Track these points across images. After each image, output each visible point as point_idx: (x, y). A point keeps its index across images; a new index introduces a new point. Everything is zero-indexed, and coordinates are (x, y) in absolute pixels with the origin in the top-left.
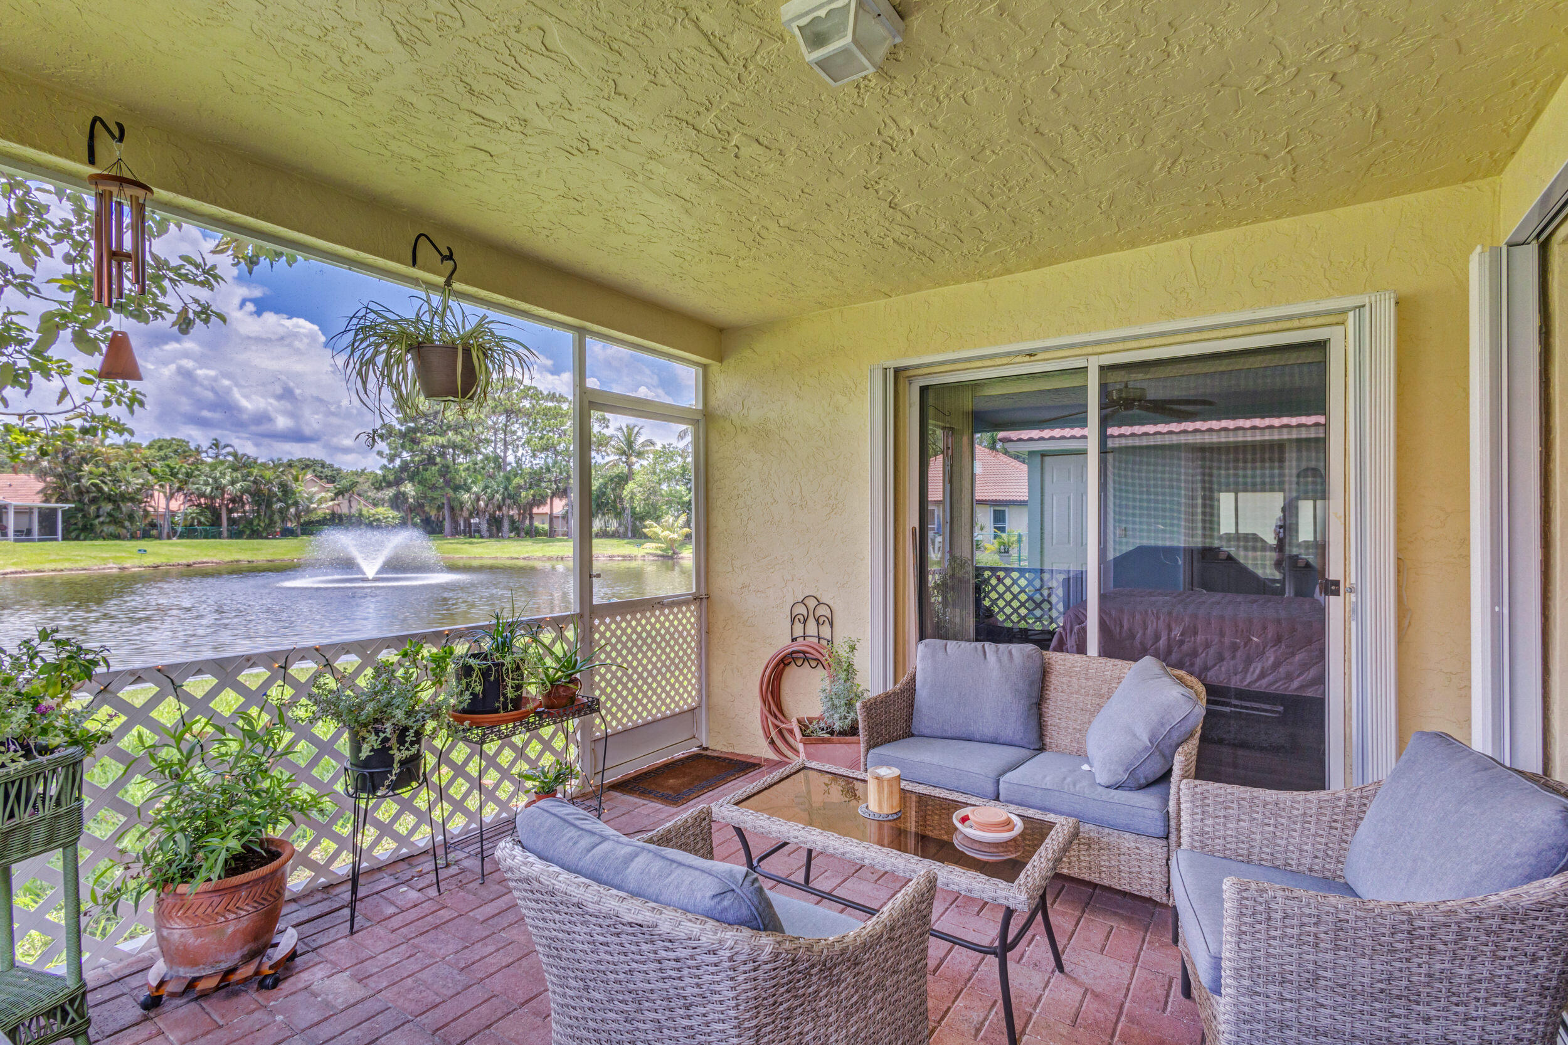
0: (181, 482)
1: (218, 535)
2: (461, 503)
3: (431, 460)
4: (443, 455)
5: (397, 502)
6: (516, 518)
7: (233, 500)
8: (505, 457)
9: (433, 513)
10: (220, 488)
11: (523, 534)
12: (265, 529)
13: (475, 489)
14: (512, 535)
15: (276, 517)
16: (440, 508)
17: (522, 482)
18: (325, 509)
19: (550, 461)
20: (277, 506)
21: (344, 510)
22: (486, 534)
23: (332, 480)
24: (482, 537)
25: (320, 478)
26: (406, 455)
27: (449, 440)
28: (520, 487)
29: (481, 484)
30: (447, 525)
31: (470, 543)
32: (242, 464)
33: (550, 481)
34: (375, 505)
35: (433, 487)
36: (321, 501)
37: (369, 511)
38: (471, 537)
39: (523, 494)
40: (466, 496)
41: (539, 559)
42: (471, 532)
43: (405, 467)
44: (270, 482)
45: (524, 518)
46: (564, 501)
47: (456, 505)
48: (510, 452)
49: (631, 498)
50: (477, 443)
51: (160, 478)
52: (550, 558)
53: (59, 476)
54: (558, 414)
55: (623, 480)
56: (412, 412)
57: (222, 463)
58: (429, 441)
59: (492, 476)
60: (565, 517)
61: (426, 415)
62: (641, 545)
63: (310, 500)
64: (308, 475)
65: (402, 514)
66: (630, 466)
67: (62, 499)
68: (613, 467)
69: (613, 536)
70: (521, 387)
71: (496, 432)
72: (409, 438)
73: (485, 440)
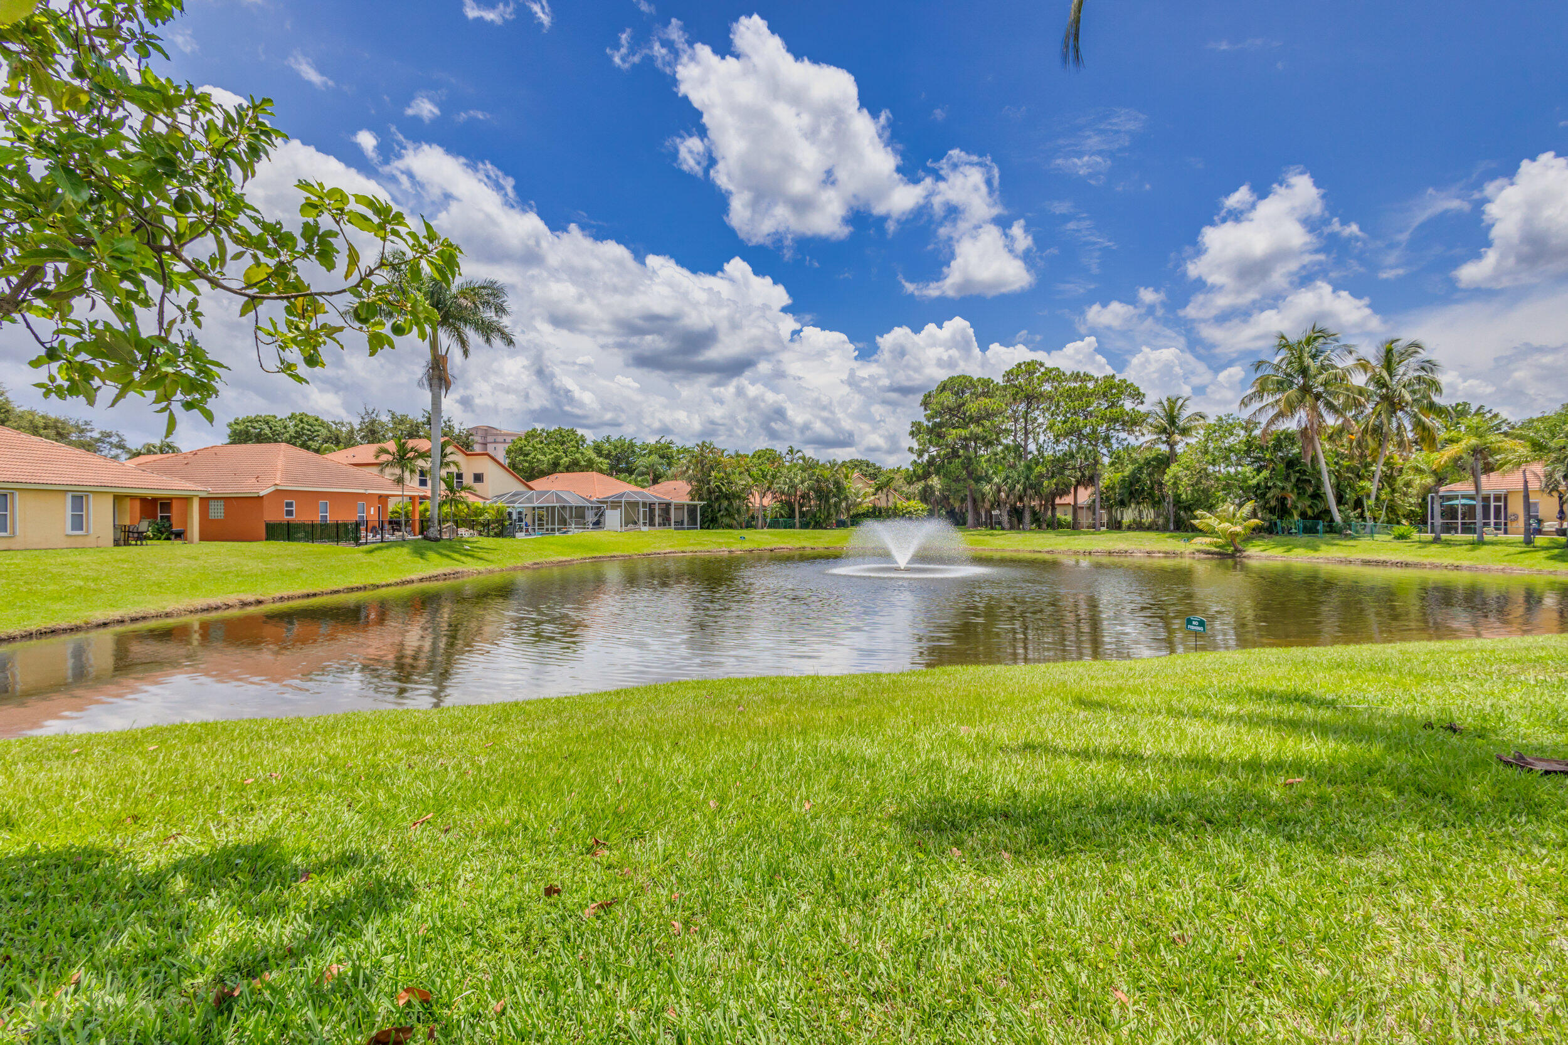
0: (767, 481)
1: (792, 526)
2: (983, 495)
3: (955, 454)
4: (966, 447)
5: (926, 495)
6: (1037, 508)
7: (802, 497)
8: (1026, 445)
9: (957, 505)
10: (794, 487)
11: (1044, 526)
12: (825, 521)
13: (996, 480)
14: (1033, 526)
15: (832, 510)
16: (963, 500)
17: (1044, 470)
18: (867, 504)
19: (1074, 446)
20: (832, 501)
21: (882, 504)
22: (1007, 526)
23: (874, 477)
24: (1003, 529)
25: (865, 476)
26: (933, 451)
27: (971, 432)
28: (1041, 475)
29: (1003, 475)
30: (970, 517)
31: (991, 534)
32: (809, 466)
33: (1074, 468)
34: (908, 499)
35: (957, 480)
36: (865, 495)
37: (902, 504)
38: (992, 528)
39: (1046, 483)
40: (988, 488)
41: (1064, 552)
42: (992, 524)
43: (932, 459)
44: (827, 480)
45: (1046, 509)
46: (1090, 490)
47: (978, 496)
48: (1031, 440)
49: (1175, 483)
50: (998, 434)
51: (755, 480)
52: (1076, 553)
53: (698, 481)
54: (1084, 394)
55: (1164, 462)
56: (938, 407)
57: (795, 465)
58: (952, 435)
59: (1013, 466)
60: (1091, 508)
61: (950, 410)
62: (1189, 539)
63: (857, 495)
64: (856, 474)
65: (930, 507)
66: (1172, 446)
67: (701, 499)
68: (1149, 449)
69: (1149, 528)
70: (1042, 370)
71: (1016, 421)
72: (936, 433)
73: (1005, 430)
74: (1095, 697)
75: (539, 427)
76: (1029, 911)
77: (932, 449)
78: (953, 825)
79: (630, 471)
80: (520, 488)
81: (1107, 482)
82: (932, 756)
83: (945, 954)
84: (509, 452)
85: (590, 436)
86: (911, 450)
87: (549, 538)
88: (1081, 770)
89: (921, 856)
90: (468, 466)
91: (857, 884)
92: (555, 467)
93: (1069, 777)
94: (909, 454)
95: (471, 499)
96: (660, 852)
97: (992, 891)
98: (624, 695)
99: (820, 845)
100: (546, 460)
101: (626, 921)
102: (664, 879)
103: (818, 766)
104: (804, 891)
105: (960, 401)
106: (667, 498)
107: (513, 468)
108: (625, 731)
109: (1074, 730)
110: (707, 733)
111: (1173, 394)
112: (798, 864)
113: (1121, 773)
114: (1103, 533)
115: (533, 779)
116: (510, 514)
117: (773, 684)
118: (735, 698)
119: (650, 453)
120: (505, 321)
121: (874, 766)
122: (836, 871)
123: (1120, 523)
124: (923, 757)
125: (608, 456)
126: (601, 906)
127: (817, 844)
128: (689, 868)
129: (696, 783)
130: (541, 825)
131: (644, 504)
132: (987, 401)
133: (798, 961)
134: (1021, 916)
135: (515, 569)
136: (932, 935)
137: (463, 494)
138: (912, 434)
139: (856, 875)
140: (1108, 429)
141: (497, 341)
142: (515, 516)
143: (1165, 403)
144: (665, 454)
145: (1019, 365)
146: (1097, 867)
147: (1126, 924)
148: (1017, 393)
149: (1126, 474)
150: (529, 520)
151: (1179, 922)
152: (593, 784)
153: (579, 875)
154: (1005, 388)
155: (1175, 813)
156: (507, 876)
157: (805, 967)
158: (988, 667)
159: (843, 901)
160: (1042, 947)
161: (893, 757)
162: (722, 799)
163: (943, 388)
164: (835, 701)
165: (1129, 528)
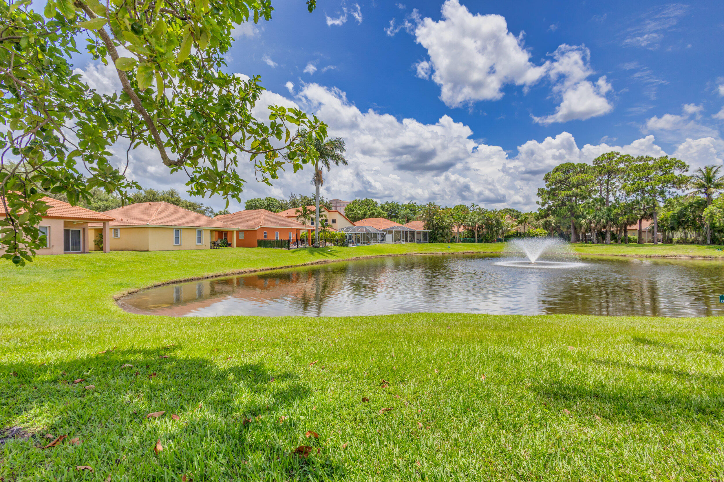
0: (461, 221)
1: (474, 242)
2: (581, 225)
3: (564, 204)
4: (570, 200)
5: (546, 226)
6: (615, 232)
7: (479, 227)
8: (608, 198)
9: (565, 231)
10: (474, 223)
11: (620, 241)
12: (490, 239)
13: (589, 217)
14: (612, 242)
15: (494, 234)
16: (568, 228)
17: (619, 211)
18: (513, 230)
19: (639, 198)
20: (495, 229)
21: (522, 230)
22: (596, 241)
23: (517, 217)
24: (593, 243)
25: (512, 217)
26: (551, 203)
27: (573, 192)
28: (617, 214)
29: (593, 214)
30: (572, 237)
31: (586, 246)
32: (482, 212)
33: (639, 209)
34: (536, 228)
35: (565, 217)
36: (512, 226)
37: (533, 230)
38: (586, 243)
39: (620, 218)
40: (584, 221)
41: (633, 256)
42: (586, 240)
43: (549, 208)
44: (492, 219)
45: (621, 232)
46: (650, 221)
47: (578, 226)
48: (611, 195)
49: (711, 216)
50: (590, 193)
51: (455, 220)
52: (641, 256)
53: (428, 221)
54: (646, 168)
55: (702, 205)
56: (554, 180)
57: (475, 212)
58: (562, 194)
59: (600, 210)
60: (651, 231)
61: (561, 181)
63: (508, 226)
64: (507, 216)
65: (549, 232)
66: (709, 195)
67: (429, 229)
68: (692, 197)
69: (693, 243)
70: (618, 156)
71: (601, 185)
72: (552, 194)
73: (594, 190)
74: (655, 338)
75: (358, 199)
76: (613, 450)
77: (550, 202)
78: (565, 397)
79: (397, 217)
80: (351, 225)
81: (662, 217)
82: (552, 360)
83: (561, 463)
84: (346, 210)
85: (379, 202)
86: (538, 203)
87: (362, 247)
88: (646, 377)
89: (546, 411)
90: (330, 216)
91: (511, 419)
92: (364, 216)
93: (638, 381)
94: (537, 205)
95: (331, 230)
96: (412, 390)
97: (589, 435)
98: (394, 317)
99: (490, 397)
100: (361, 213)
101: (397, 419)
102: (414, 402)
103: (488, 358)
104: (482, 418)
105: (567, 176)
106: (413, 229)
107: (347, 217)
108: (395, 333)
109: (640, 355)
110: (433, 337)
111: (709, 164)
112: (479, 405)
113: (673, 382)
114: (659, 245)
115: (356, 351)
116: (346, 236)
117: (465, 317)
118: (446, 322)
119: (406, 209)
120: (344, 154)
121: (519, 361)
122: (499, 411)
123: (671, 240)
124: (547, 360)
125: (387, 211)
126: (386, 410)
127: (489, 396)
128: (425, 399)
129: (428, 360)
130: (360, 370)
131: (403, 232)
132: (583, 175)
133: (480, 452)
134: (608, 452)
135: (348, 260)
136: (553, 453)
137: (328, 228)
138: (538, 195)
139: (510, 415)
140: (662, 187)
141: (341, 163)
142: (348, 237)
143: (704, 170)
144: (412, 209)
145: (603, 155)
146: (658, 433)
147: (678, 468)
148: (602, 170)
149: (675, 212)
150: (354, 239)
151: (716, 472)
152: (382, 356)
153: (376, 395)
154: (594, 168)
155: (713, 409)
156: (347, 391)
157: (483, 455)
158: (585, 316)
159: (503, 426)
160: (621, 470)
161: (529, 358)
162: (441, 369)
163: (557, 170)
164: (496, 327)
165: (678, 243)
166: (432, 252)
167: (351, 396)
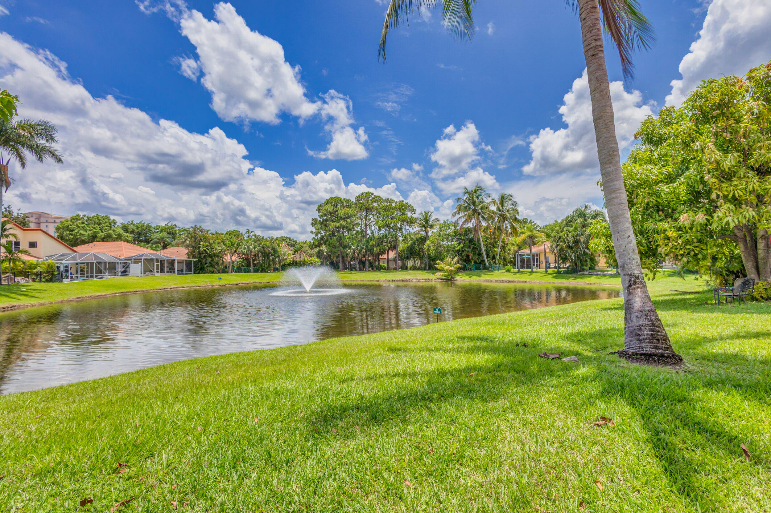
0: (234, 248)
1: (249, 271)
2: (347, 254)
3: (333, 234)
4: (338, 232)
5: (319, 254)
6: (372, 260)
7: (255, 256)
8: (366, 231)
9: (335, 259)
10: (250, 250)
11: (375, 269)
12: (267, 268)
13: (353, 247)
14: (370, 269)
15: (271, 263)
16: (338, 257)
17: (374, 243)
18: (290, 258)
19: (387, 232)
20: (271, 258)
21: (298, 259)
22: (358, 269)
23: (293, 245)
24: (356, 270)
25: (289, 245)
26: (323, 233)
27: (341, 224)
28: (373, 245)
29: (356, 245)
30: (341, 265)
31: (352, 273)
32: (258, 239)
33: (387, 242)
34: (311, 257)
35: (335, 247)
36: (289, 255)
37: (308, 259)
38: (351, 270)
39: (375, 249)
40: (349, 251)
41: (383, 281)
42: (351, 268)
43: (322, 238)
44: (268, 247)
45: (375, 261)
46: (394, 252)
47: (345, 255)
48: (368, 229)
49: (428, 249)
50: (353, 226)
51: (227, 247)
52: (389, 281)
53: (193, 247)
54: (391, 209)
56: (325, 212)
57: (250, 239)
58: (332, 225)
59: (360, 241)
60: (395, 260)
61: (331, 213)
62: (434, 273)
63: (284, 254)
64: (284, 244)
65: (322, 260)
66: (427, 233)
67: (194, 257)
68: (418, 234)
69: (419, 269)
70: (373, 196)
71: (362, 219)
72: (324, 224)
73: (357, 224)
74: (397, 347)
75: (81, 214)
76: (368, 452)
77: (322, 232)
78: (333, 417)
79: (147, 242)
80: (65, 250)
81: (401, 248)
82: (323, 384)
83: (328, 483)
84: (58, 229)
85: (120, 221)
86: (312, 232)
87: (89, 282)
88: (391, 382)
89: (316, 436)
90: (24, 238)
91: (283, 457)
92: (93, 238)
93: (386, 385)
94: (311, 234)
95: (25, 258)
96: (165, 463)
97: (351, 446)
98: (142, 373)
99: (263, 440)
100: (87, 234)
101: (140, 509)
102: (167, 478)
103: (262, 398)
104: (254, 467)
105: (335, 209)
106: (173, 257)
107: (61, 239)
108: (142, 394)
109: (388, 363)
110: (197, 389)
111: (427, 210)
112: (250, 453)
113: (408, 380)
114: (400, 271)
115: (73, 433)
116: (58, 268)
117: (238, 356)
118: (214, 367)
119: (161, 231)
120: (55, 147)
121: (293, 393)
122: (272, 452)
123: (407, 267)
124: (318, 385)
125: (132, 232)
126: (123, 504)
127: (261, 440)
128: (184, 468)
129: (189, 418)
130: (79, 461)
131: (157, 261)
132: (348, 209)
133: (250, 506)
134: (364, 456)
135: (62, 302)
136: (322, 475)
137: (20, 255)
138: (312, 224)
139: (283, 453)
140: (401, 225)
141: (48, 159)
142: (62, 269)
144: (172, 232)
145: (362, 194)
146: (398, 426)
147: (409, 449)
148: (362, 207)
149: (409, 245)
150: (73, 271)
151: (431, 443)
152: (118, 430)
153: (106, 487)
154: (356, 204)
155: (429, 395)
156: (51, 500)
157: (254, 509)
158: (350, 337)
159: (276, 468)
160: (374, 468)
161: (303, 388)
162: (205, 425)
163: (327, 202)
164: (273, 362)
165: (411, 269)
166: (198, 284)
167: (58, 505)
